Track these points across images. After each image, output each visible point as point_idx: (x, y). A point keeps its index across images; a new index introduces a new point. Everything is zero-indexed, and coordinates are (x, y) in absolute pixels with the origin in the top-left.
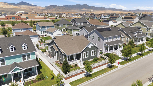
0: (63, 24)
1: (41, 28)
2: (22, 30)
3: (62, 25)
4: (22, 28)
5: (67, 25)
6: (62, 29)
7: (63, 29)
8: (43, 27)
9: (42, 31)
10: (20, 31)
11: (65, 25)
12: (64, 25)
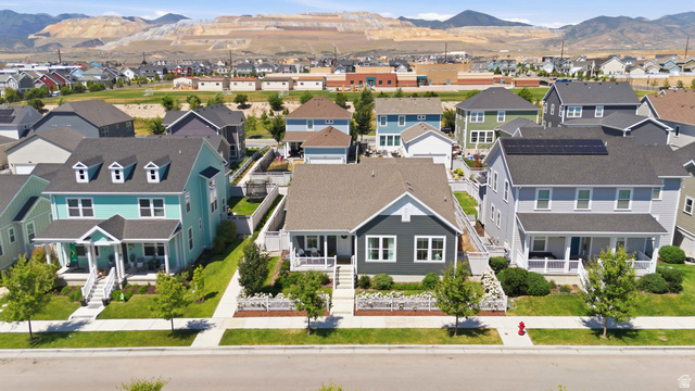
0: (483, 111)
1: (383, 123)
2: (310, 126)
3: (480, 114)
4: (313, 118)
5: (508, 113)
6: (475, 134)
7: (482, 134)
8: (393, 118)
9: (386, 135)
10: (305, 128)
11: (495, 113)
12: (487, 113)
